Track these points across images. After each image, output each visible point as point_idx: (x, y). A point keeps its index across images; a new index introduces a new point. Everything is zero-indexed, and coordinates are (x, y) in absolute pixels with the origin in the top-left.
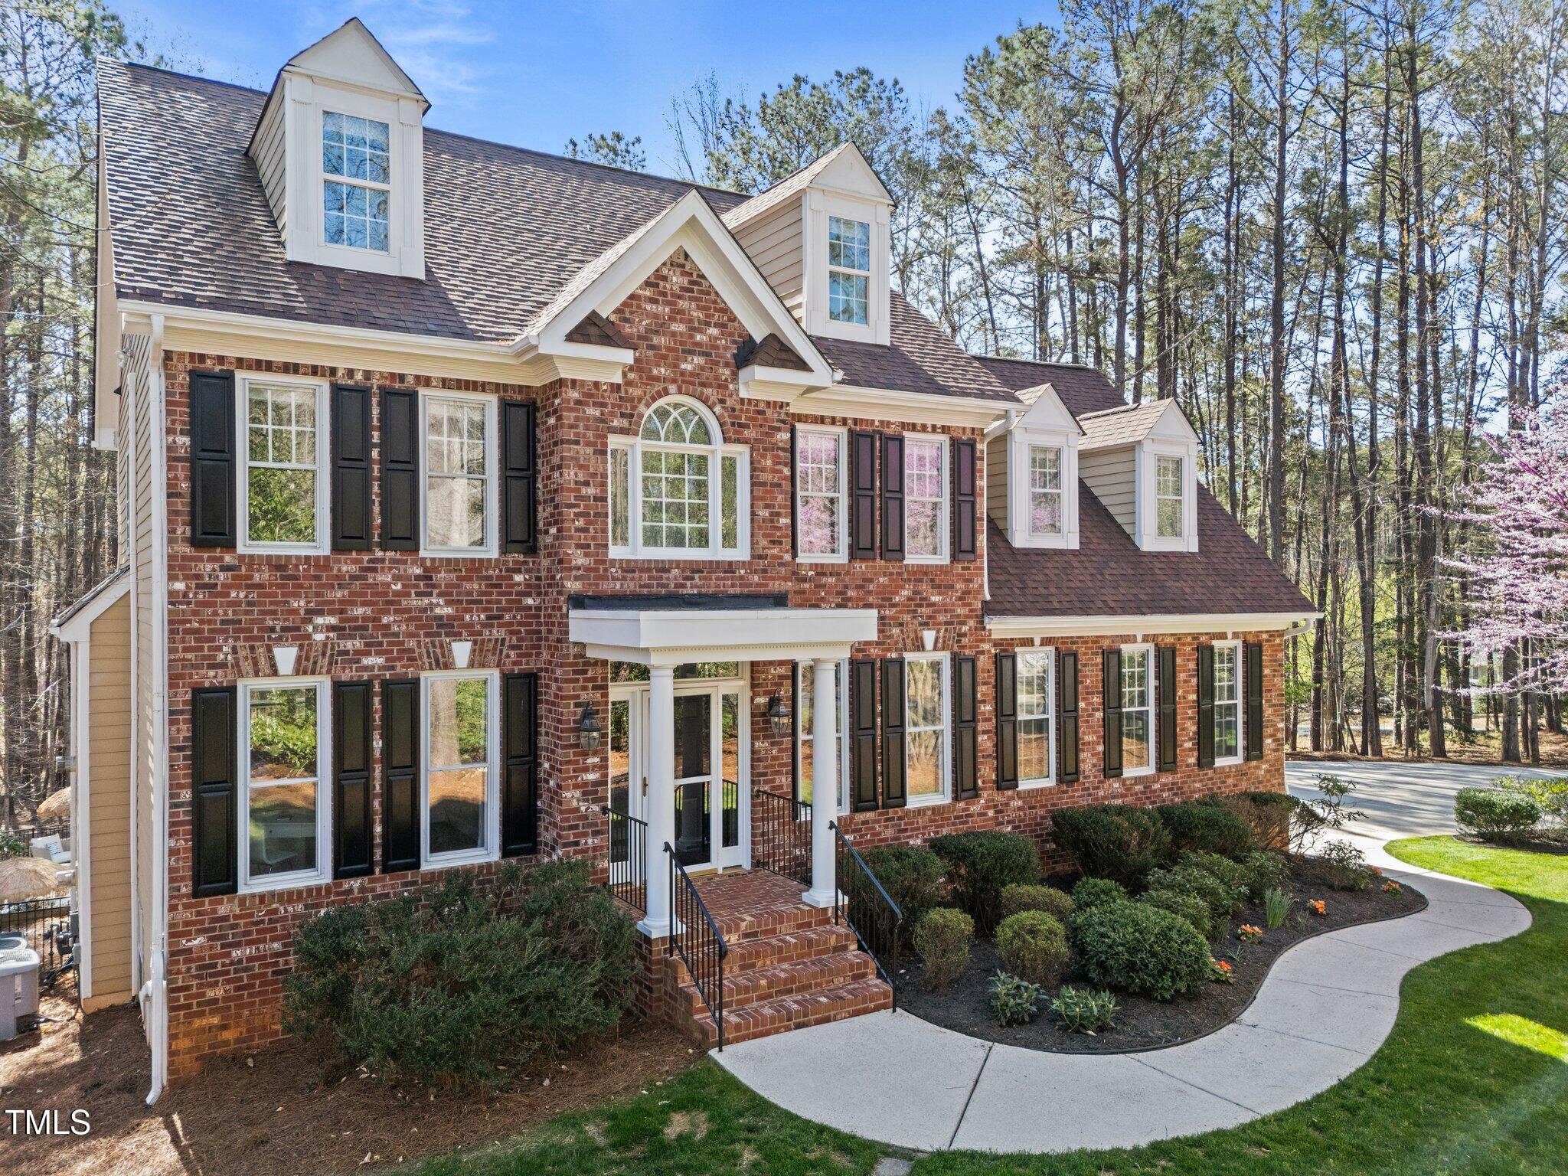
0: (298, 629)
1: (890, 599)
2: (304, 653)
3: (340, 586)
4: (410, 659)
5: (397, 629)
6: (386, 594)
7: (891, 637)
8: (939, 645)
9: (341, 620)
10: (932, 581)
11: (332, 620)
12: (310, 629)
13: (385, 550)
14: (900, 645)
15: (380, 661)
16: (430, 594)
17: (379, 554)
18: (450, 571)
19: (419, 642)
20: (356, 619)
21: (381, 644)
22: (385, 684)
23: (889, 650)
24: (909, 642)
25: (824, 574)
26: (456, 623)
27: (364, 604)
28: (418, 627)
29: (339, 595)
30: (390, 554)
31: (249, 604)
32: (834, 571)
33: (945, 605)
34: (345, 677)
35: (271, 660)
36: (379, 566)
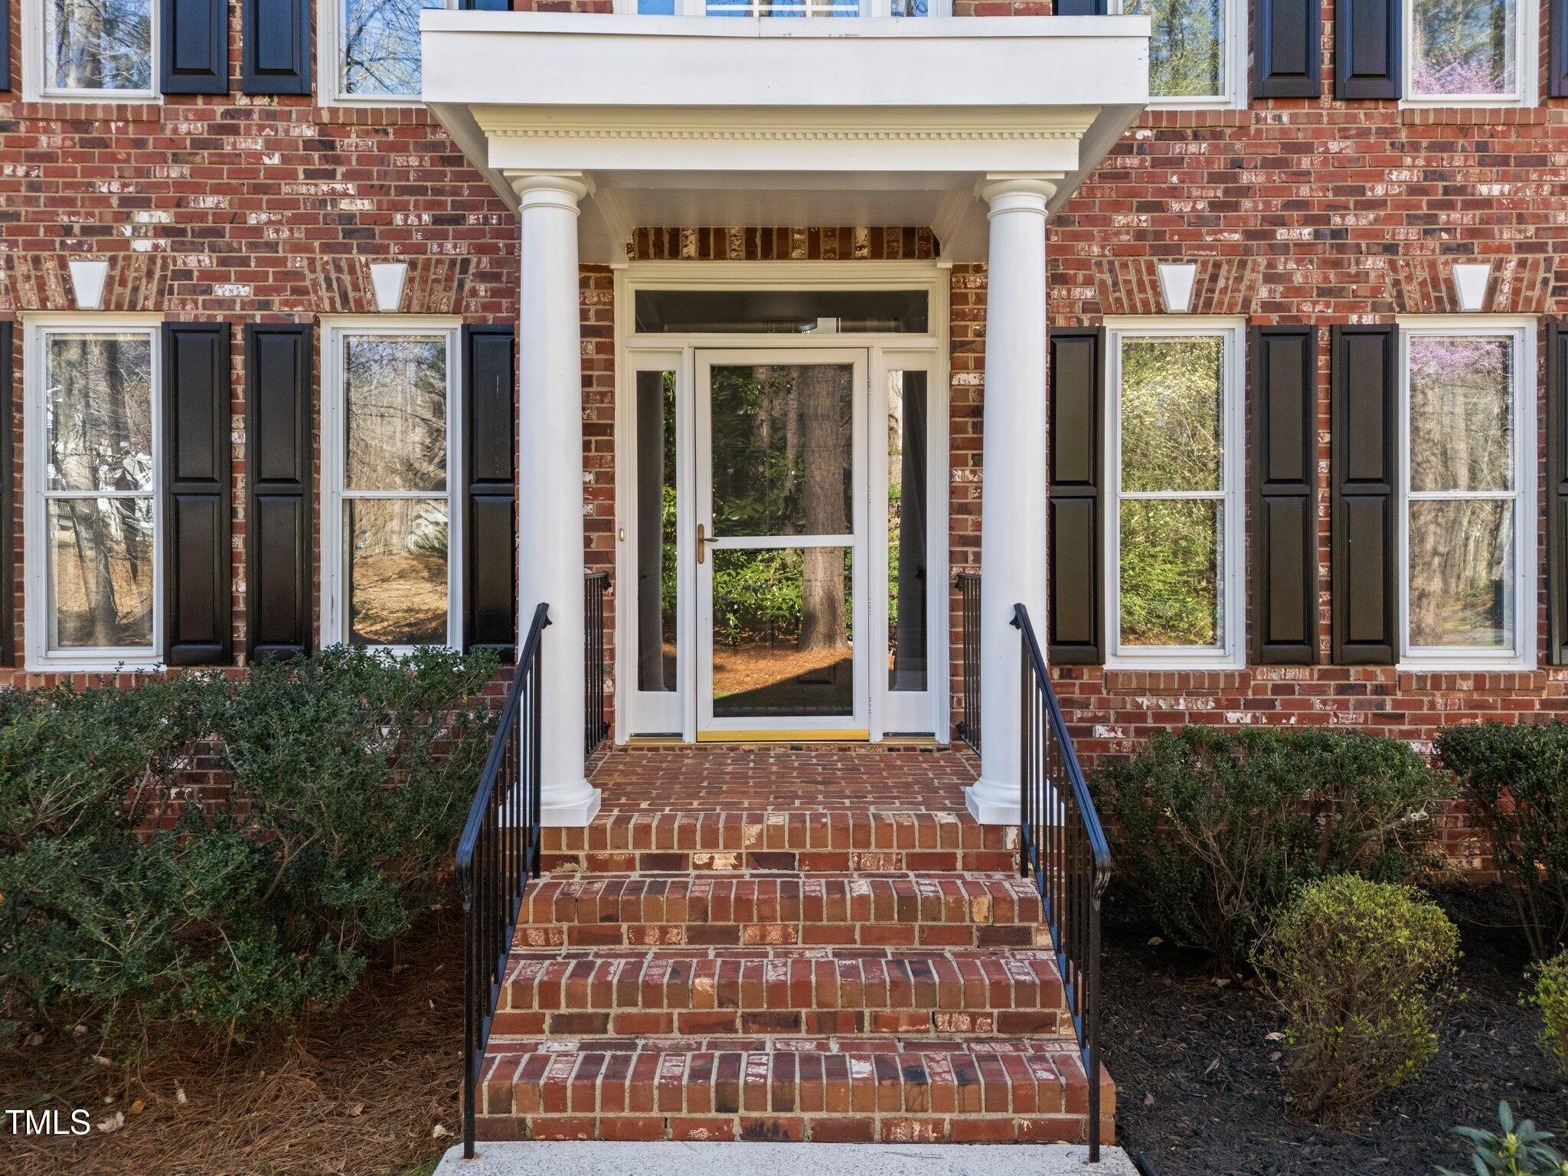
0: (107, 230)
1: (1361, 191)
2: (117, 273)
3: (176, 158)
4: (296, 291)
5: (273, 236)
6: (254, 173)
7: (1361, 277)
8: (1503, 299)
9: (179, 217)
10: (1481, 147)
11: (164, 217)
12: (128, 231)
13: (251, 95)
14: (1387, 297)
15: (245, 291)
16: (331, 175)
17: (242, 102)
18: (367, 133)
19: (312, 262)
20: (202, 216)
21: (244, 262)
22: (255, 333)
23: (1353, 308)
24: (1412, 292)
25: (1180, 136)
26: (377, 229)
27: (216, 190)
28: (311, 235)
29: (174, 173)
30: (261, 102)
31: (33, 186)
32: (1205, 128)
33: (1516, 204)
34: (186, 315)
35: (66, 281)
36: (242, 123)
